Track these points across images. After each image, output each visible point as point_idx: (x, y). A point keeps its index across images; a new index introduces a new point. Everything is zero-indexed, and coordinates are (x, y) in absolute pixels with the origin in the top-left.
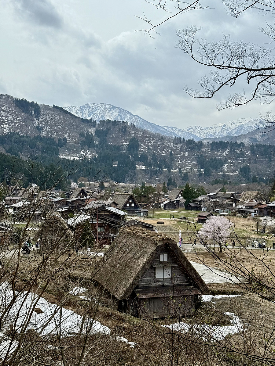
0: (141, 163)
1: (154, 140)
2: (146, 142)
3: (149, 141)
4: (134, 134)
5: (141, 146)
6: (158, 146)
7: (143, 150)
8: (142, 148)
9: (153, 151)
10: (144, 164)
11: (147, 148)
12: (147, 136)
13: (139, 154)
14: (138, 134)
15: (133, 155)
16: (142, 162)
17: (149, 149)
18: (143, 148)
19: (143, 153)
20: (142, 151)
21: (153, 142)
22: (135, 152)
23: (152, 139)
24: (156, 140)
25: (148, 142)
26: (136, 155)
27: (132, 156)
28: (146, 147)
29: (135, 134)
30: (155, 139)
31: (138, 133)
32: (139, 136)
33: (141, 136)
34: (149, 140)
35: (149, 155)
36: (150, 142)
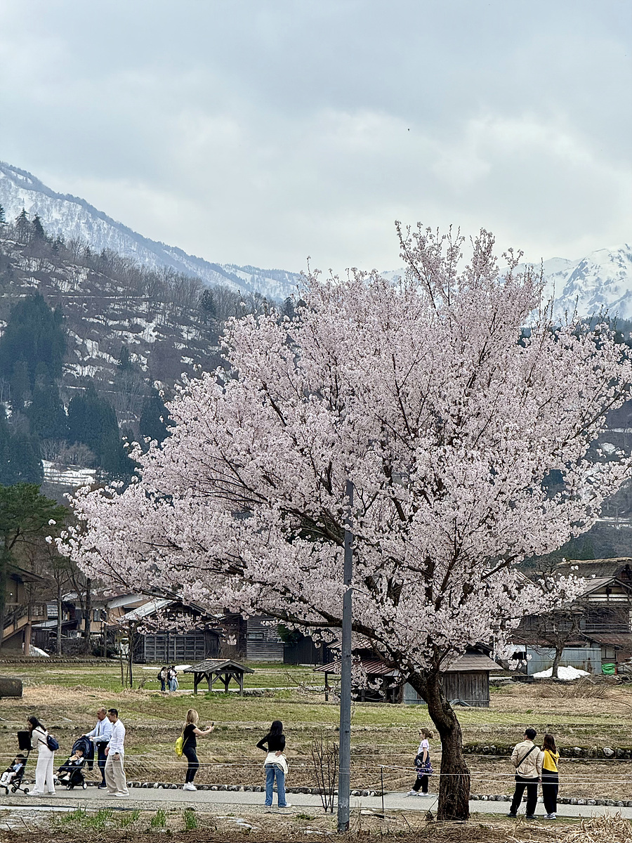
0: (72, 448)
1: (159, 319)
2: (108, 329)
3: (126, 323)
4: (35, 275)
5: (77, 347)
6: (186, 353)
7: (86, 371)
8: (84, 364)
9: (151, 383)
10: (90, 455)
11: (116, 362)
12: (117, 294)
13: (63, 397)
14: (63, 278)
15: (26, 404)
16: (84, 448)
17: (125, 366)
18: (91, 362)
19: (91, 392)
20: (83, 380)
21: (153, 325)
22: (40, 384)
23: (144, 307)
24: (173, 319)
25: (124, 328)
26: (46, 402)
27: (16, 407)
28: (106, 356)
29: (43, 277)
30: (163, 313)
31: (60, 271)
32: (65, 287)
33: (76, 293)
34: (128, 315)
35: (124, 400)
36: (137, 329)
